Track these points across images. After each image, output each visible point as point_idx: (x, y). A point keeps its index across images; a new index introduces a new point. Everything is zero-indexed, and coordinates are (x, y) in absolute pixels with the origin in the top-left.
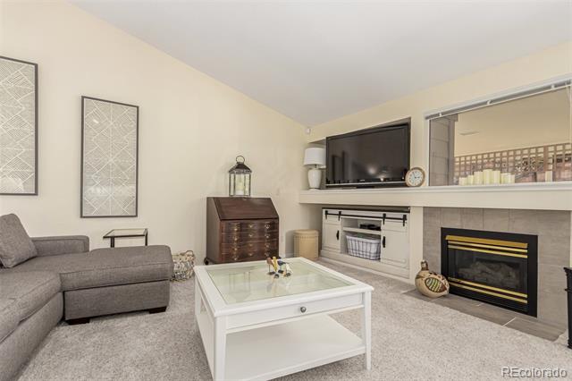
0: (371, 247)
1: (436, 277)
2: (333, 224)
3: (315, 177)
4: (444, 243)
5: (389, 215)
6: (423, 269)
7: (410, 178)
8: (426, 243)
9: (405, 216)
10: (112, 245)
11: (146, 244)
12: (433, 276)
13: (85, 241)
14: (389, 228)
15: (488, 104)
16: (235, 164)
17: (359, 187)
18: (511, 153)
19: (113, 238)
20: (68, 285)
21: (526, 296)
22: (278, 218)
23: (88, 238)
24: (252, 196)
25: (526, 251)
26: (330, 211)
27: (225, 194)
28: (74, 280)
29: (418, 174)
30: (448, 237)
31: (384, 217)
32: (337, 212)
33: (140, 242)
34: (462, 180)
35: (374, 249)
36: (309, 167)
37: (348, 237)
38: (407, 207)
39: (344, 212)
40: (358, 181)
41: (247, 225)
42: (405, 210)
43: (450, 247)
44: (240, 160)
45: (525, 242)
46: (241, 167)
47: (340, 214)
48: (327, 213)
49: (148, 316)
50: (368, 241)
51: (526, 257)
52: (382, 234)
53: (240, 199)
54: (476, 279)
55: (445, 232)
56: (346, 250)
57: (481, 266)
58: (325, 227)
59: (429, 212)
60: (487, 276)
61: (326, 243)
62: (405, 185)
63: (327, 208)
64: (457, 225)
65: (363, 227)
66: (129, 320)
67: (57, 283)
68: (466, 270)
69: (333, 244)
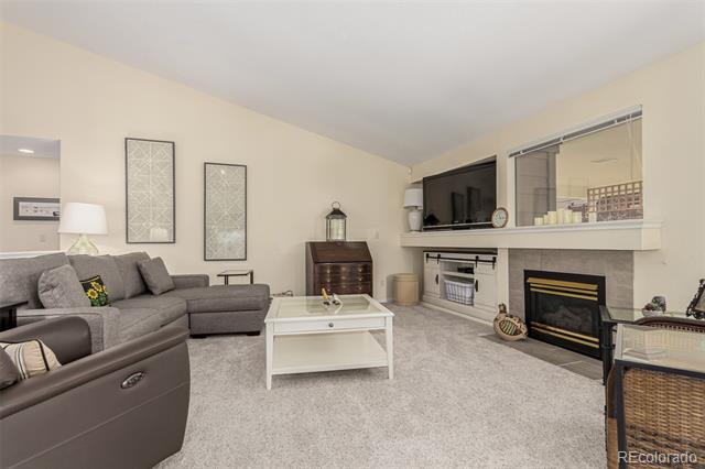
0: (465, 291)
1: (512, 320)
2: (433, 268)
3: (415, 218)
4: (527, 286)
5: (481, 257)
6: (501, 312)
7: (497, 218)
8: (512, 286)
9: (495, 258)
10: (226, 282)
11: (252, 282)
12: (509, 319)
13: (206, 278)
14: (482, 272)
15: (562, 140)
16: (332, 210)
17: (455, 228)
18: (597, 192)
19: (226, 276)
20: (192, 309)
21: (597, 340)
22: (371, 262)
23: (208, 277)
24: (348, 240)
25: (596, 293)
26: (431, 254)
27: (322, 238)
28: (195, 306)
29: (503, 214)
30: (530, 280)
31: (477, 260)
32: (436, 255)
33: (246, 281)
34: (538, 221)
35: (468, 295)
36: (410, 208)
37: (446, 281)
38: (496, 249)
39: (443, 255)
40: (453, 223)
41: (338, 267)
42: (493, 251)
43: (532, 289)
44: (336, 206)
45: (594, 284)
46: (337, 213)
47: (439, 257)
48: (428, 256)
49: (246, 337)
50: (464, 285)
51: (596, 299)
52: (475, 277)
53: (335, 244)
54: (558, 324)
55: (528, 274)
56: (445, 295)
57: (563, 310)
58: (427, 270)
59: (514, 253)
60: (567, 320)
61: (427, 288)
62: (491, 226)
63: (428, 252)
64: (537, 267)
65: (460, 270)
66: (233, 338)
67: (184, 306)
68: (551, 315)
69: (433, 289)
